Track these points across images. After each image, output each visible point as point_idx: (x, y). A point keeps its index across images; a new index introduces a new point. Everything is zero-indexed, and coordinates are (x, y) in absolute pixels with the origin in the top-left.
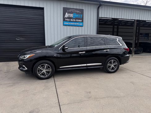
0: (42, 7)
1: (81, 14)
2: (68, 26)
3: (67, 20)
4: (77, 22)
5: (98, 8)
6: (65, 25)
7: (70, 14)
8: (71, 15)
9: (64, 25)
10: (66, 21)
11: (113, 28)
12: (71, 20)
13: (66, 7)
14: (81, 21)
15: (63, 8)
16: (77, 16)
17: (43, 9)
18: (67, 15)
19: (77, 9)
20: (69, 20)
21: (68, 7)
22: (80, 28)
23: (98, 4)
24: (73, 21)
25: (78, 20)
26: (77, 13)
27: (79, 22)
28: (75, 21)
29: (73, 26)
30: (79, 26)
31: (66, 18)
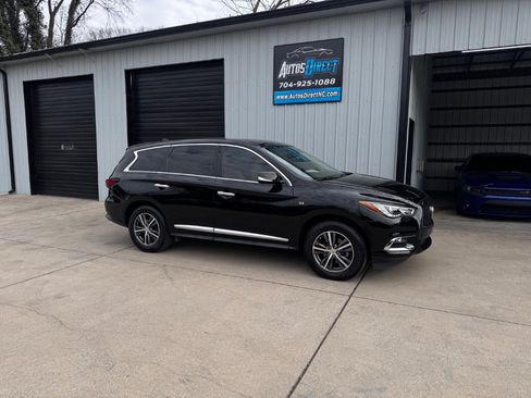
0: (220, 57)
1: (333, 56)
2: (288, 104)
3: (285, 85)
4: (318, 87)
6: (279, 105)
7: (293, 65)
8: (299, 68)
9: (274, 105)
10: (283, 89)
12: (299, 84)
13: (281, 42)
14: (333, 81)
15: (275, 47)
16: (320, 66)
18: (285, 70)
19: (318, 44)
20: (291, 85)
21: (292, 41)
24: (306, 88)
25: (321, 82)
26: (318, 57)
27: (324, 86)
28: (313, 87)
29: (303, 103)
30: (325, 102)
31: (283, 80)
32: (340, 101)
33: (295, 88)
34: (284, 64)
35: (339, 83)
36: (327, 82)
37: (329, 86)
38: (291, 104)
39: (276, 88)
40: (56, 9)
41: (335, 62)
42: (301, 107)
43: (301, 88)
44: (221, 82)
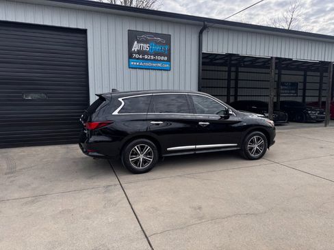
0: (84, 28)
1: (166, 44)
3: (137, 56)
4: (157, 60)
5: (201, 33)
6: (132, 68)
7: (142, 45)
8: (146, 47)
9: (129, 68)
10: (135, 58)
11: (229, 72)
12: (146, 57)
13: (133, 28)
14: (166, 58)
15: (129, 30)
16: (158, 48)
17: (84, 32)
18: (136, 47)
19: (156, 35)
20: (141, 57)
21: (139, 29)
22: (165, 73)
23: (199, 25)
24: (150, 60)
25: (159, 58)
27: (161, 60)
28: (154, 60)
29: (149, 69)
30: (161, 70)
31: (135, 53)
32: (170, 70)
33: (143, 59)
34: (136, 43)
35: (169, 60)
36: (162, 58)
37: (164, 61)
39: (130, 56)
41: (167, 47)
43: (147, 59)
44: (85, 46)
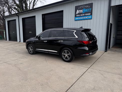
0: (62, 10)
1: (90, 8)
2: (78, 20)
3: (78, 16)
4: (86, 16)
6: (76, 21)
7: (80, 11)
8: (81, 11)
12: (81, 15)
14: (90, 14)
15: (75, 6)
16: (86, 10)
18: (78, 12)
19: (86, 5)
20: (79, 16)
21: (79, 5)
24: (83, 16)
25: (87, 14)
26: (86, 8)
27: (87, 15)
28: (85, 16)
29: (82, 20)
30: (88, 19)
31: (77, 14)
32: (92, 19)
33: (80, 16)
34: (78, 10)
35: (91, 14)
36: (88, 14)
37: (89, 15)
38: (79, 20)
39: (76, 16)
40: (31, 3)
41: (90, 9)
42: (81, 21)
43: (82, 16)
44: (63, 16)
